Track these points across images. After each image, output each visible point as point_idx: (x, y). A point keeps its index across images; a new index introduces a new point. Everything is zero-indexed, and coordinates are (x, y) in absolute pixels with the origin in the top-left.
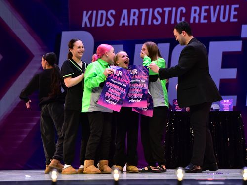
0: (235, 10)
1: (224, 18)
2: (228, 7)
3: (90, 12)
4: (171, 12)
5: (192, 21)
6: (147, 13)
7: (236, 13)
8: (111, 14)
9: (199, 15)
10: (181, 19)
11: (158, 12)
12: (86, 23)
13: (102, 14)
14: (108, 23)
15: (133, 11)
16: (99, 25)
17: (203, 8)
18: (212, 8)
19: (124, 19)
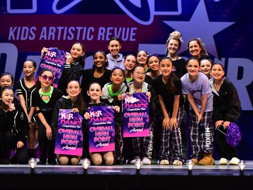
0: (134, 31)
1: (125, 37)
2: (128, 29)
3: (16, 28)
4: (82, 31)
5: (99, 39)
6: (63, 31)
7: (134, 34)
8: (33, 30)
9: (105, 34)
10: (90, 37)
11: (72, 30)
12: (12, 36)
13: (25, 30)
14: (30, 37)
15: (51, 28)
16: (22, 38)
17: (109, 29)
18: (116, 29)
19: (43, 35)
